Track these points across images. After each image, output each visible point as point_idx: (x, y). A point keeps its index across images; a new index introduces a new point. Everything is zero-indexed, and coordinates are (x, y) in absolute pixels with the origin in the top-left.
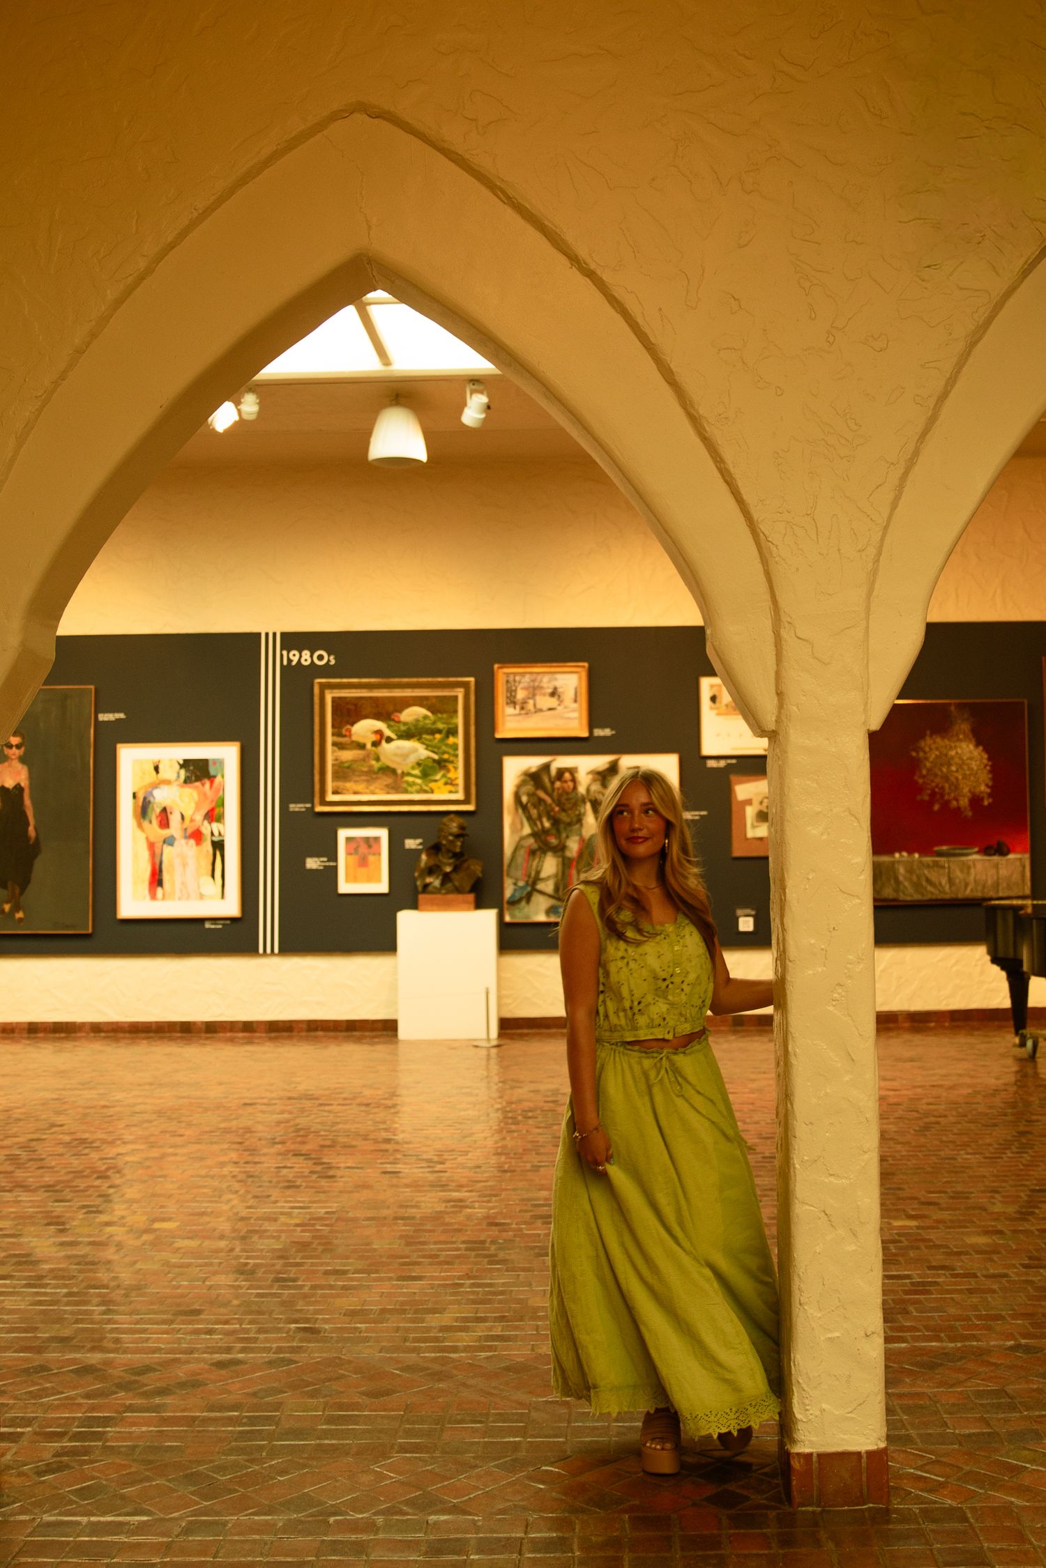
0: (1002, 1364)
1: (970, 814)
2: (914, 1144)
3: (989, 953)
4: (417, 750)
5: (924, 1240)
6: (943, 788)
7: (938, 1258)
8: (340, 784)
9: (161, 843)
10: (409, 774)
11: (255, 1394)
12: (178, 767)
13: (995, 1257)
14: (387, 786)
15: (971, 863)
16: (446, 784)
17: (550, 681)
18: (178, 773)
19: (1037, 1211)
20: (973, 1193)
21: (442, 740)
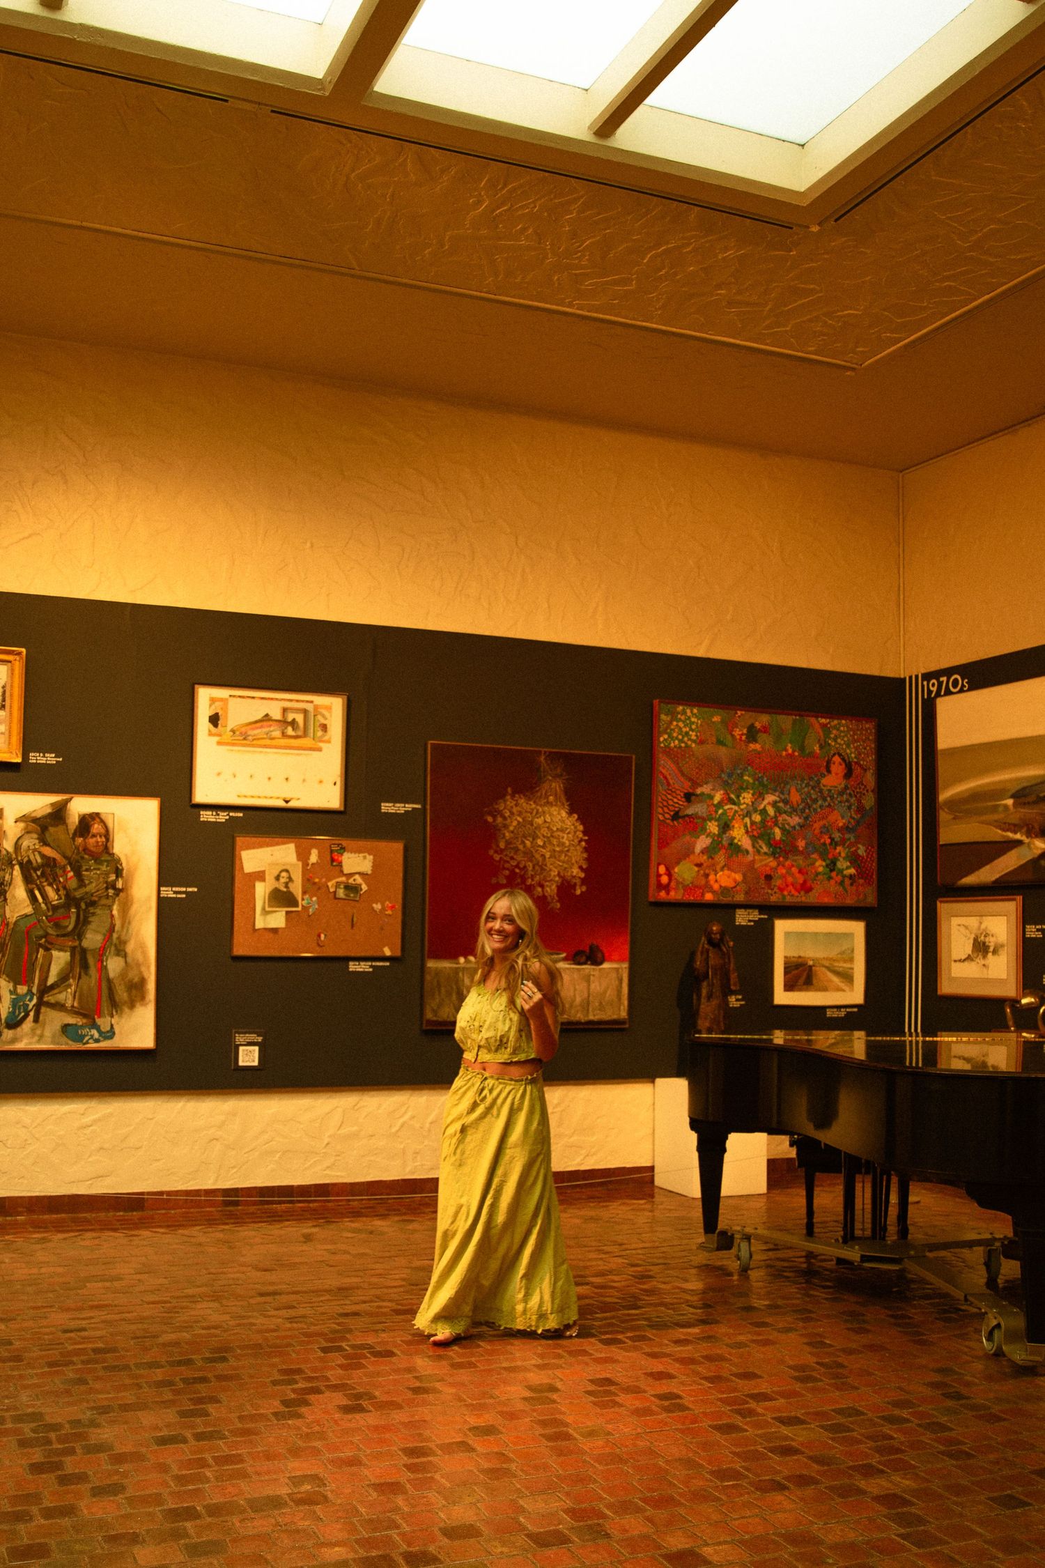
1: (557, 905)
6: (524, 867)
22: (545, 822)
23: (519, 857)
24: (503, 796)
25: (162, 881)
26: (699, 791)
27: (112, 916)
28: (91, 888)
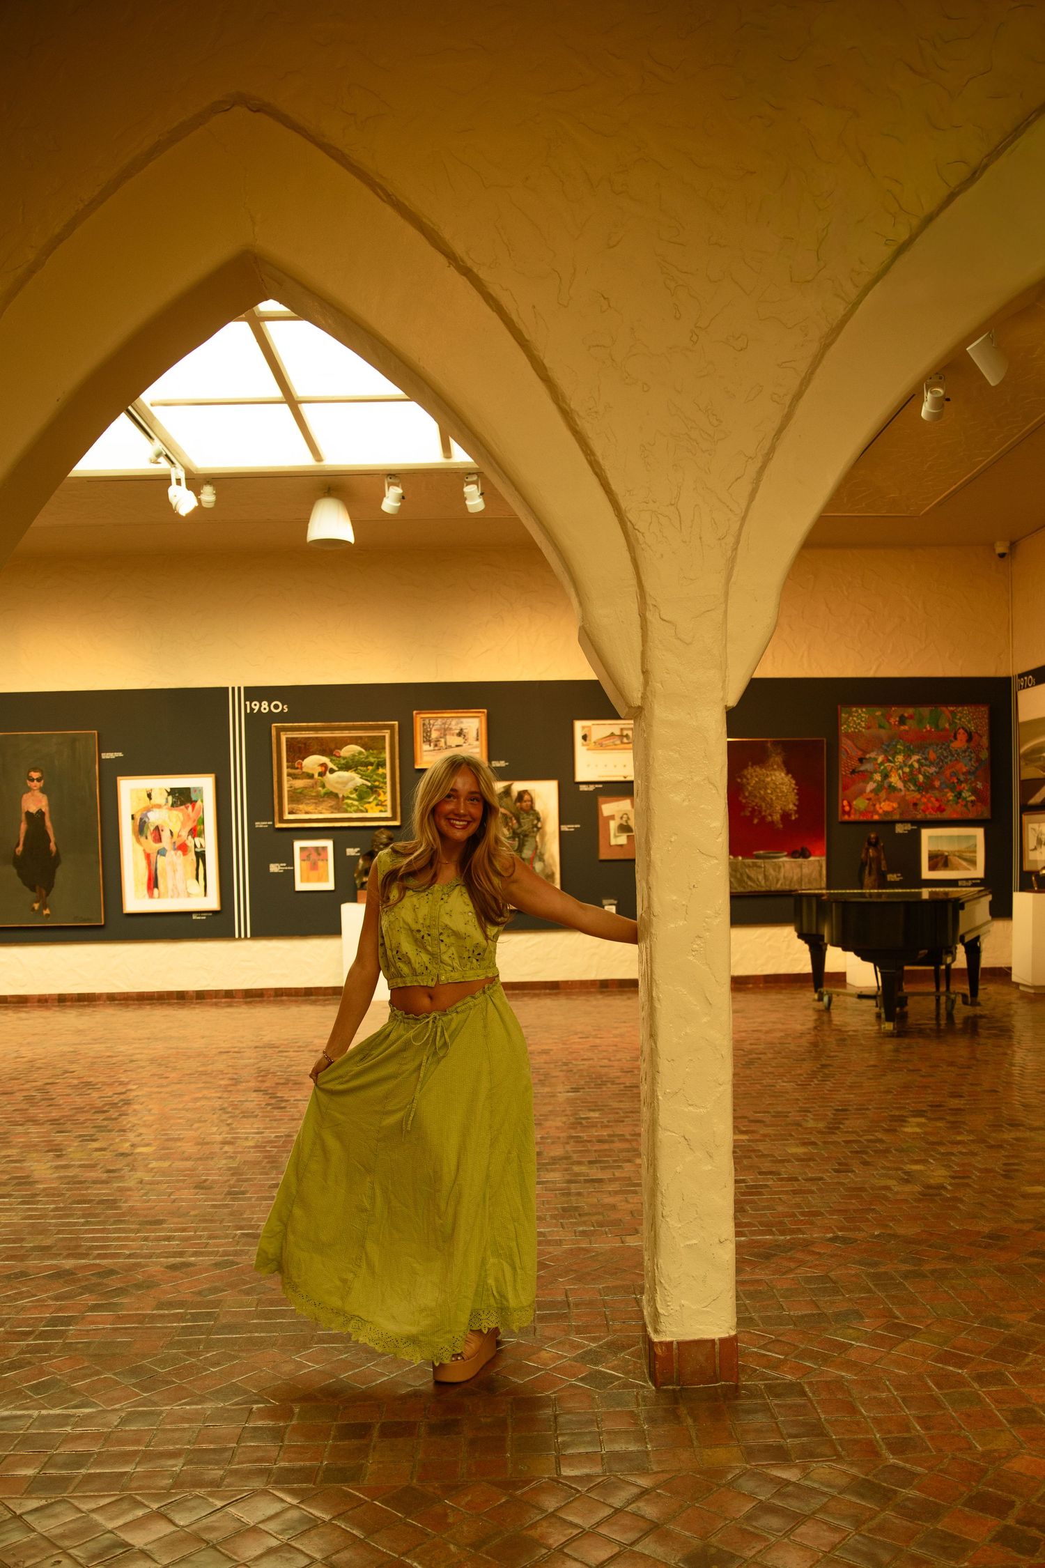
0: (824, 1253)
1: (781, 826)
2: (742, 1075)
3: (796, 930)
4: (354, 779)
5: (754, 1151)
6: (761, 806)
7: (766, 1165)
8: (295, 806)
9: (155, 854)
10: (348, 798)
11: (200, 1293)
12: (166, 794)
13: (811, 1164)
14: (331, 807)
15: (781, 864)
16: (377, 805)
17: (457, 724)
18: (167, 799)
19: (841, 1126)
20: (789, 1112)
21: (374, 771)
22: (772, 780)
23: (757, 800)
24: (746, 767)
25: (562, 821)
26: (868, 756)
27: (536, 842)
28: (525, 827)
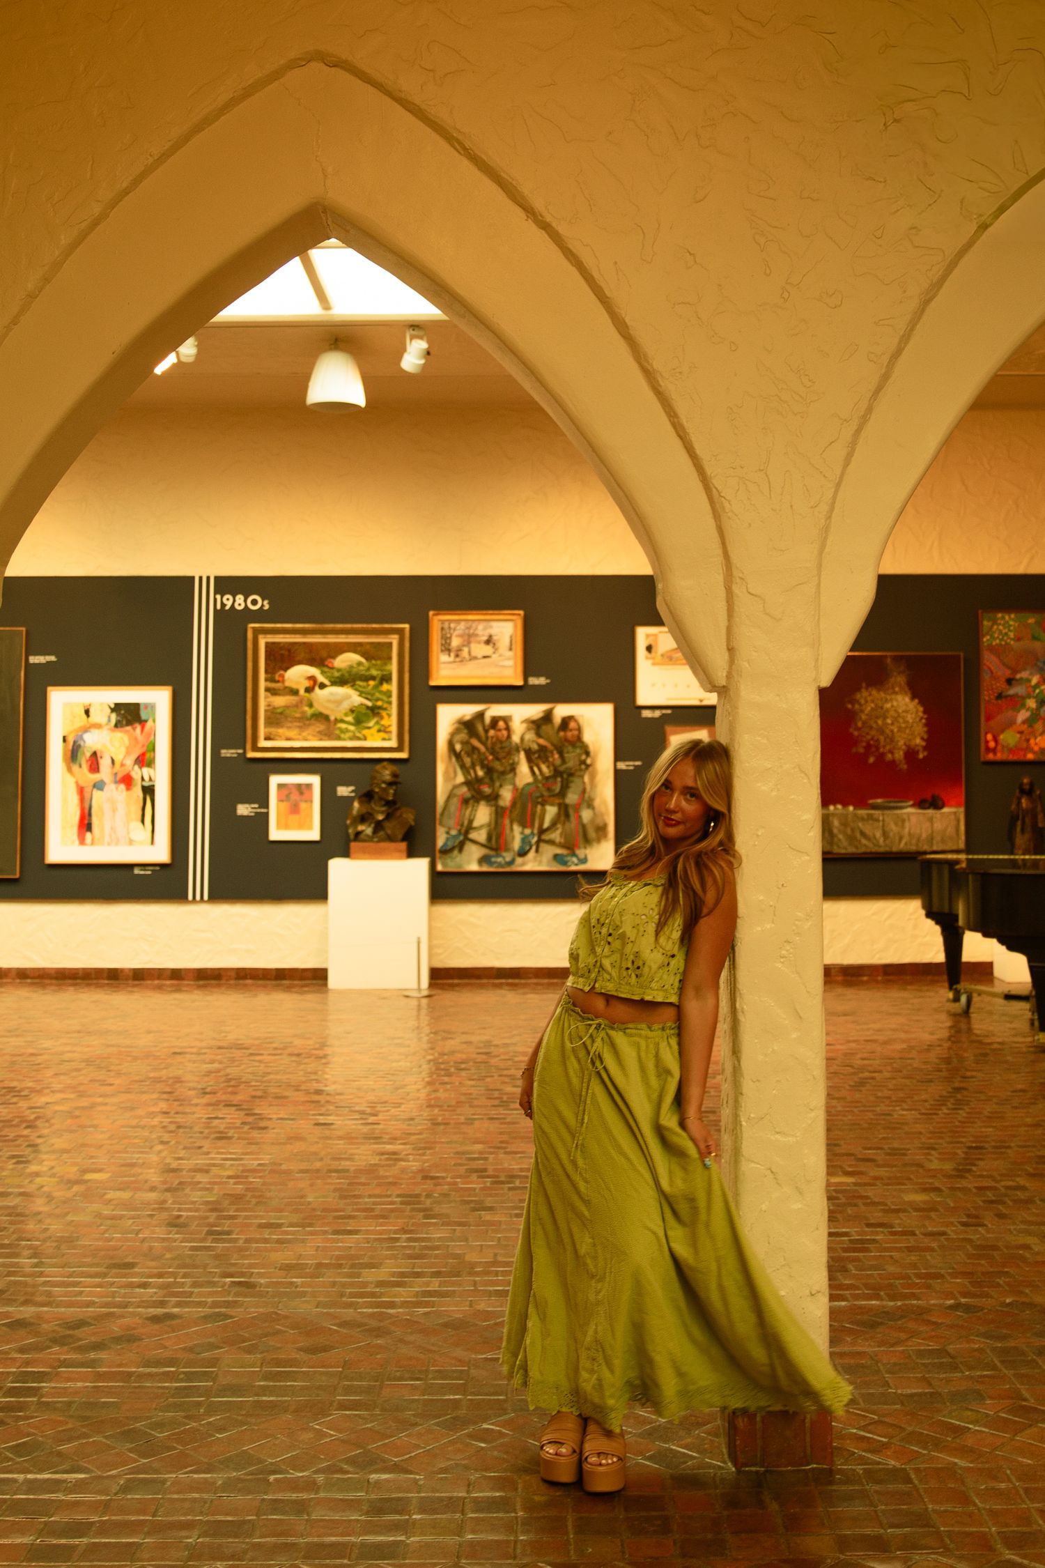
0: (942, 1323)
1: (905, 767)
2: (849, 1099)
3: (924, 907)
4: (351, 697)
5: (861, 1197)
6: (878, 740)
7: (876, 1215)
8: (273, 730)
9: (91, 788)
10: (342, 721)
11: (190, 1350)
12: (109, 711)
13: (933, 1214)
14: (319, 732)
15: (905, 817)
16: (379, 731)
17: (485, 629)
18: (109, 717)
19: (974, 1168)
20: (909, 1150)
21: (376, 687)
22: (892, 706)
23: (873, 733)
24: (859, 689)
25: (618, 757)
26: (1018, 676)
27: (584, 783)
28: (570, 764)
